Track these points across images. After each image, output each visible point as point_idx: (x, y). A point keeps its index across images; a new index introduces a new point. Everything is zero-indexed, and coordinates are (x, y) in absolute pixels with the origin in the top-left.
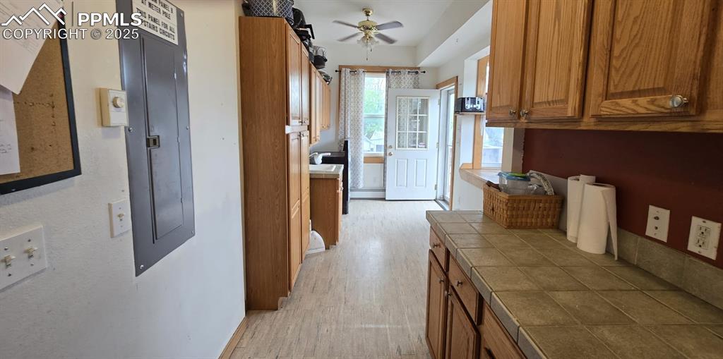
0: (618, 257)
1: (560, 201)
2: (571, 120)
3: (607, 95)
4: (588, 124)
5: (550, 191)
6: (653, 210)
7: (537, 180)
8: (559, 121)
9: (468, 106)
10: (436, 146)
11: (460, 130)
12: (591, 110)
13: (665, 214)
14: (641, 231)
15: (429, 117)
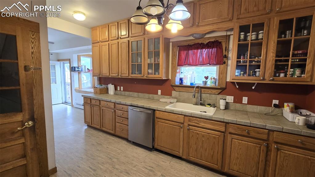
0: (115, 94)
1: (108, 89)
2: (108, 76)
3: (112, 73)
4: (110, 77)
5: (106, 87)
6: (118, 87)
7: (103, 86)
8: (106, 76)
9: (77, 69)
10: (60, 82)
11: (73, 77)
12: (110, 75)
13: (122, 87)
14: (117, 90)
15: (56, 72)
